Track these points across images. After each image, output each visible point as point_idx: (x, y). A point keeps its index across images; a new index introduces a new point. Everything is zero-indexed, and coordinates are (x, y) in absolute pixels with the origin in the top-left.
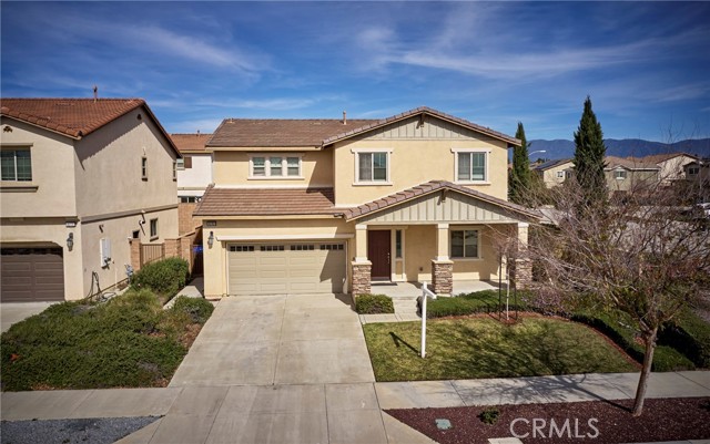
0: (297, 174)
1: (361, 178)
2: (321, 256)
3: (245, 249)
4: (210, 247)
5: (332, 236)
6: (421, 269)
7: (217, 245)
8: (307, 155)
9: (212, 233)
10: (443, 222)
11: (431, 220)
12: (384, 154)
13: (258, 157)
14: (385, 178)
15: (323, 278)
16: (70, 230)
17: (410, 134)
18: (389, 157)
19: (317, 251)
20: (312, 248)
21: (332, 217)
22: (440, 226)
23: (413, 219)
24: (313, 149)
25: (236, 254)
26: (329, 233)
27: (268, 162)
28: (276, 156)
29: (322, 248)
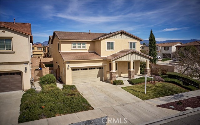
0: (85, 48)
1: (107, 49)
2: (97, 71)
3: (77, 70)
4: (68, 70)
5: (101, 65)
6: (122, 73)
7: (70, 69)
8: (88, 42)
9: (68, 65)
10: (132, 60)
11: (129, 60)
12: (113, 43)
13: (74, 43)
14: (113, 49)
15: (98, 77)
16: (25, 66)
17: (119, 37)
18: (114, 43)
19: (96, 70)
20: (95, 69)
21: (102, 60)
22: (132, 61)
23: (126, 59)
24: (90, 41)
25: (74, 71)
26: (100, 64)
27: (77, 44)
28: (79, 42)
29: (97, 68)
